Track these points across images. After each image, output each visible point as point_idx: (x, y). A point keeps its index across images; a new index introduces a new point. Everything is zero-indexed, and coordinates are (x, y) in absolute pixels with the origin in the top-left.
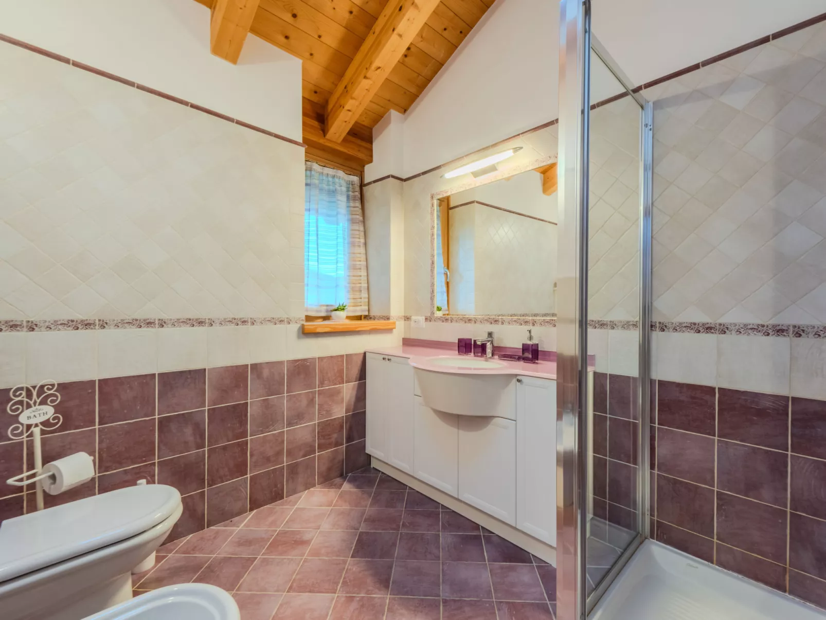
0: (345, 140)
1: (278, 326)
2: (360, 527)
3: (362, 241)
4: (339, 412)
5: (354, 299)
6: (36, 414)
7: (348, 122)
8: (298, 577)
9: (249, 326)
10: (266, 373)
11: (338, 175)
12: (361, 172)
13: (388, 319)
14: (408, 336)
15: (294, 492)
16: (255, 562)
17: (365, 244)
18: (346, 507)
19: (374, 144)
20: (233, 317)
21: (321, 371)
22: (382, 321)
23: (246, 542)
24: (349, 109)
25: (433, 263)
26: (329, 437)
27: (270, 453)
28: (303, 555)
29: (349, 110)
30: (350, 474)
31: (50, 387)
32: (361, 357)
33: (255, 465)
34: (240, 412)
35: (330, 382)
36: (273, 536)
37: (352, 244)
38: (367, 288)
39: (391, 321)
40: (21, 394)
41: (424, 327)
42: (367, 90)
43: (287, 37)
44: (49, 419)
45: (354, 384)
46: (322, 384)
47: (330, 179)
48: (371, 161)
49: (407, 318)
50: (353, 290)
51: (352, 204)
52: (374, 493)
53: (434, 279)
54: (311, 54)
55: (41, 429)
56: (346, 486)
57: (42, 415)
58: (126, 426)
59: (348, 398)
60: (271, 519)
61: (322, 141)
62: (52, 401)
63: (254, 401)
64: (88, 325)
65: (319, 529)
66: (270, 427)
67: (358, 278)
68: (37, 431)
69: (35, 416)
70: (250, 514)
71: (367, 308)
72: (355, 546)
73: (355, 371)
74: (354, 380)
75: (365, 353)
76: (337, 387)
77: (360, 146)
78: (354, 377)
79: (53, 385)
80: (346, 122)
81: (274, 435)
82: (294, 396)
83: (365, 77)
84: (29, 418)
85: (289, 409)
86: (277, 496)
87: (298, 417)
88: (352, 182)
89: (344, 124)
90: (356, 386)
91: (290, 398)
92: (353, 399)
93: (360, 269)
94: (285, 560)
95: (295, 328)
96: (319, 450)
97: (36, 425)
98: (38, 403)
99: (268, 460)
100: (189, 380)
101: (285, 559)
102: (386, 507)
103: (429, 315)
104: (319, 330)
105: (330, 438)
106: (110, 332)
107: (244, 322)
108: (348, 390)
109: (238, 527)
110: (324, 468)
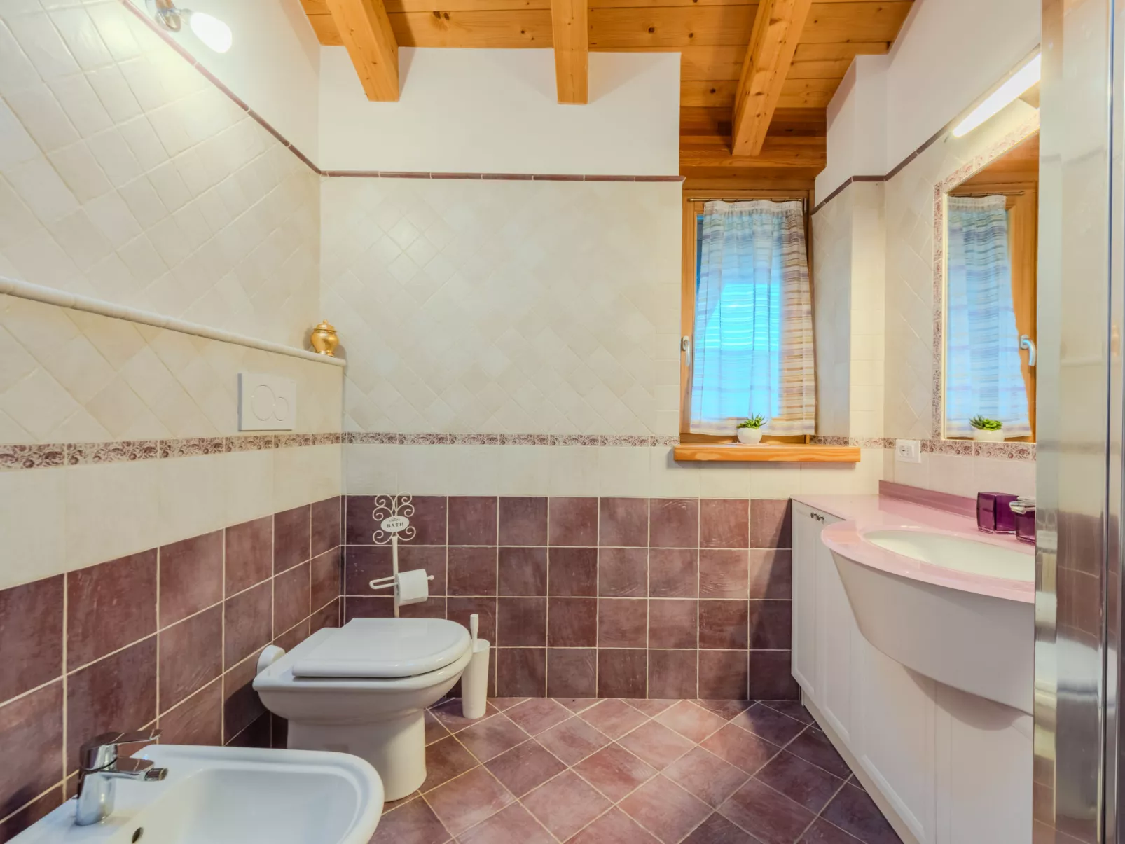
0: (767, 146)
1: (637, 448)
2: (721, 803)
3: (806, 307)
4: (739, 592)
5: (788, 407)
6: (395, 523)
7: (763, 114)
8: (591, 830)
9: (599, 448)
10: (621, 512)
11: (759, 208)
12: (808, 191)
13: (846, 443)
14: (890, 479)
15: (661, 695)
16: (561, 773)
17: (813, 313)
18: (719, 755)
19: (828, 134)
20: (580, 434)
21: (706, 521)
22: (837, 447)
23: (570, 739)
24: (757, 91)
25: (938, 328)
26: (720, 628)
27: (626, 626)
28: (616, 798)
29: (759, 94)
30: (759, 702)
31: (407, 499)
32: (784, 506)
33: (607, 637)
34: (586, 559)
35: (721, 540)
36: (602, 746)
37: (787, 316)
38: (814, 387)
39: (850, 447)
40: (382, 503)
41: (920, 461)
42: (781, 42)
43: (651, 30)
44: (404, 530)
45: (768, 552)
46: (707, 541)
47: (746, 218)
48: (823, 166)
49: (889, 443)
50: (787, 392)
51: (786, 250)
52: (780, 756)
53: (939, 361)
54: (691, 35)
55: (398, 538)
56: (741, 720)
57: (399, 525)
58: (470, 551)
59: (756, 572)
60: (614, 720)
61: (726, 163)
62: (408, 513)
63: (605, 547)
64: (441, 439)
65: (660, 770)
66: (627, 590)
67: (798, 372)
68: (395, 539)
69: (393, 525)
70: (597, 701)
71: (813, 422)
72: (693, 834)
73: (771, 530)
74: (768, 545)
75: (790, 502)
76: (735, 551)
77: (800, 147)
78: (769, 539)
79: (409, 497)
80: (758, 116)
81: (633, 602)
82: (663, 552)
83: (773, 22)
84: (389, 526)
85: (653, 570)
86: (636, 691)
87: (666, 585)
88: (787, 212)
89: (757, 119)
90: (774, 554)
91: (655, 554)
92: (766, 578)
93: (801, 356)
94: (592, 793)
95: (662, 451)
96: (702, 644)
97: (394, 534)
98: (396, 513)
99: (622, 635)
100: (530, 509)
101: (593, 790)
102: (786, 792)
103: (930, 438)
104: (699, 457)
105: (721, 631)
106: (458, 446)
107: (593, 441)
108: (757, 561)
109: (575, 712)
110: (711, 675)
